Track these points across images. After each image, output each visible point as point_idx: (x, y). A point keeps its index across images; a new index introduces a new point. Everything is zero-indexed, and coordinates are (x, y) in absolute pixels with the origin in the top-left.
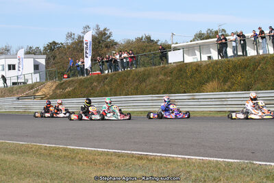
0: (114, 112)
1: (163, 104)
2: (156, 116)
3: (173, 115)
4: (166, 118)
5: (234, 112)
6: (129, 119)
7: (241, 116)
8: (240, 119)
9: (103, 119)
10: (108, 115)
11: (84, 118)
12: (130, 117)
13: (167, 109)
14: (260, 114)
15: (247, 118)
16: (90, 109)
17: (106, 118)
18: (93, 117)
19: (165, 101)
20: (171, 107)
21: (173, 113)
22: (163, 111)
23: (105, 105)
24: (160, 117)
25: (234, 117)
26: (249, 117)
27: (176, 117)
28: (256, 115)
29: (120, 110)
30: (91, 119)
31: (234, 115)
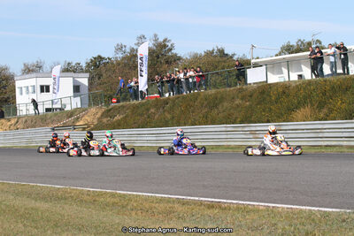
0: (115, 147)
1: (175, 138)
2: (167, 152)
3: (186, 151)
4: (178, 154)
5: (250, 147)
6: (133, 155)
7: (258, 152)
8: (256, 155)
9: (102, 155)
10: (109, 150)
11: (84, 153)
12: (134, 152)
13: (179, 144)
14: (278, 149)
15: (263, 154)
16: (92, 143)
17: (106, 153)
18: (92, 153)
19: (178, 135)
20: (184, 141)
21: (186, 148)
22: (175, 145)
23: (106, 139)
24: (172, 153)
25: (250, 153)
26: (266, 153)
27: (189, 153)
28: (273, 151)
29: (122, 145)
30: (90, 155)
31: (250, 150)
